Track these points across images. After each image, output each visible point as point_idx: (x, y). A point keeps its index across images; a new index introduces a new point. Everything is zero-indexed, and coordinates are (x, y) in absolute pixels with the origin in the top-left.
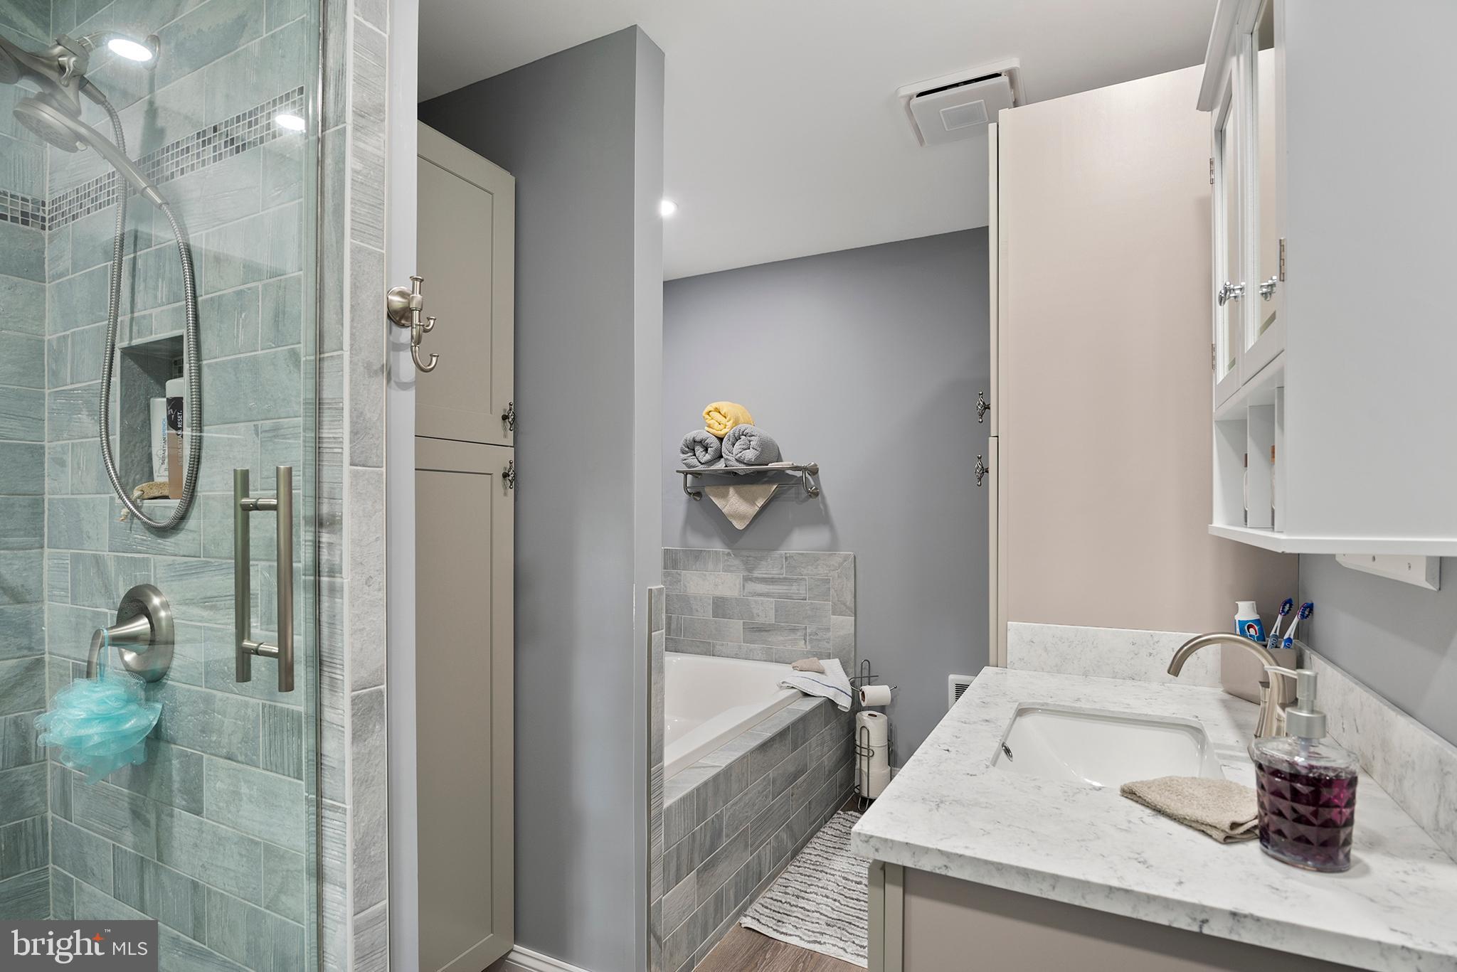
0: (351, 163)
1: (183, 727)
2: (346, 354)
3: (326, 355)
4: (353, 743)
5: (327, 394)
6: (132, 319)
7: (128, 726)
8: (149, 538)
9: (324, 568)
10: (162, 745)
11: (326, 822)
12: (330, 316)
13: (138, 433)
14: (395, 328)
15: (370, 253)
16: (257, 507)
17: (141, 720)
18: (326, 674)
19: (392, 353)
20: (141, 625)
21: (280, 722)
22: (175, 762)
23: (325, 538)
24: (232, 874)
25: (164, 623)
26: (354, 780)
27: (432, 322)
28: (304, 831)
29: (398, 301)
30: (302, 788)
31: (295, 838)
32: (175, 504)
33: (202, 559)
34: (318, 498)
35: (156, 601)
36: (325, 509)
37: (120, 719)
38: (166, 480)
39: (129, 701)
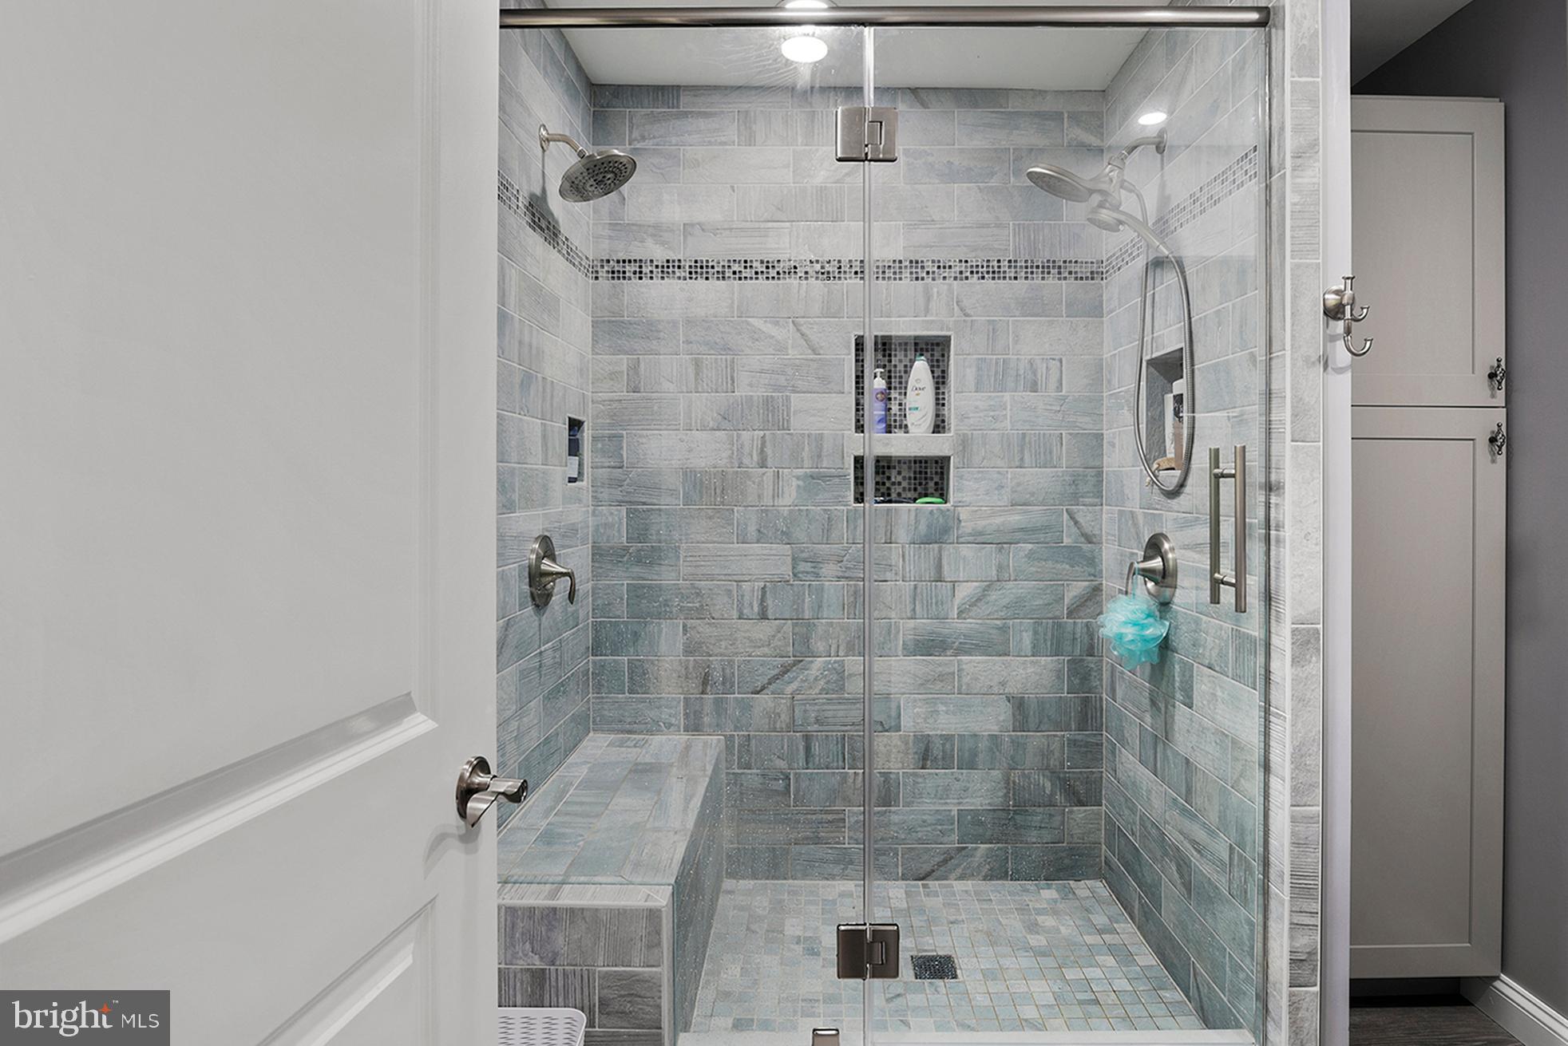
0: (1290, 198)
1: (1181, 641)
2: (1288, 353)
3: (1274, 355)
4: (1292, 666)
5: (1274, 387)
6: (1153, 338)
7: (1148, 632)
8: (1163, 498)
9: (1273, 524)
10: (1169, 653)
11: (1272, 726)
12: (1276, 324)
13: (1156, 423)
14: (1332, 323)
15: (1308, 266)
16: (1223, 476)
17: (1158, 630)
18: (1273, 608)
19: (1329, 344)
20: (1156, 563)
21: (1242, 641)
22: (1177, 667)
23: (1273, 500)
24: (1210, 757)
25: (1171, 563)
26: (1293, 695)
27: (1365, 311)
28: (1257, 731)
29: (1332, 299)
30: (1256, 696)
31: (1252, 736)
32: (1178, 473)
33: (1195, 515)
34: (1268, 468)
35: (1166, 546)
36: (1273, 477)
37: (1143, 627)
38: (1173, 455)
39: (1149, 616)
